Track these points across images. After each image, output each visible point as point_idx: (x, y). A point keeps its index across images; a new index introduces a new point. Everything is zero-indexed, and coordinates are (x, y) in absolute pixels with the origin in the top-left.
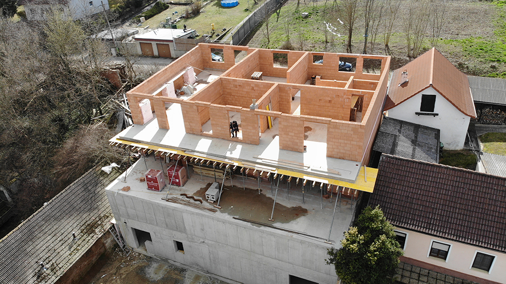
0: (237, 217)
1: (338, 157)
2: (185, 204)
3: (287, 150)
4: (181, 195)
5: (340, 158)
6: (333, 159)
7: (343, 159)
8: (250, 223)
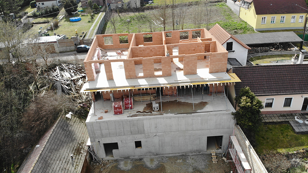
0: (176, 113)
1: (215, 72)
2: (143, 116)
3: (188, 75)
4: (137, 112)
5: (216, 72)
6: (213, 74)
7: (218, 72)
8: (185, 114)
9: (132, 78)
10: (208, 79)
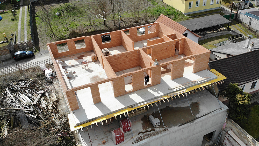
0: (179, 125)
2: (148, 137)
3: (176, 79)
4: (139, 134)
6: (197, 73)
7: (201, 71)
9: (121, 95)
10: (200, 81)
